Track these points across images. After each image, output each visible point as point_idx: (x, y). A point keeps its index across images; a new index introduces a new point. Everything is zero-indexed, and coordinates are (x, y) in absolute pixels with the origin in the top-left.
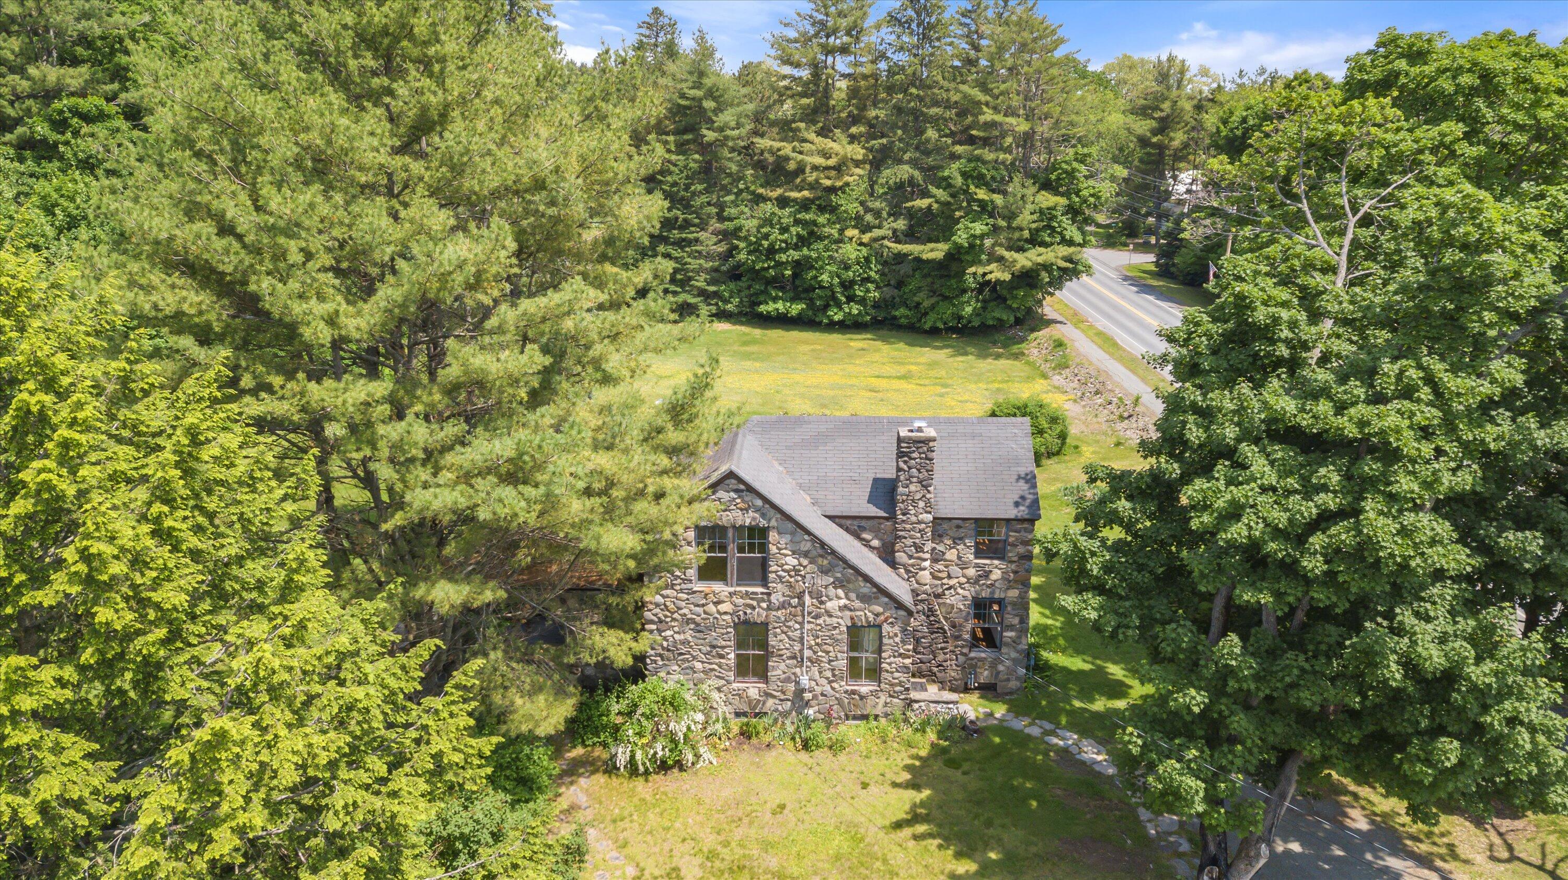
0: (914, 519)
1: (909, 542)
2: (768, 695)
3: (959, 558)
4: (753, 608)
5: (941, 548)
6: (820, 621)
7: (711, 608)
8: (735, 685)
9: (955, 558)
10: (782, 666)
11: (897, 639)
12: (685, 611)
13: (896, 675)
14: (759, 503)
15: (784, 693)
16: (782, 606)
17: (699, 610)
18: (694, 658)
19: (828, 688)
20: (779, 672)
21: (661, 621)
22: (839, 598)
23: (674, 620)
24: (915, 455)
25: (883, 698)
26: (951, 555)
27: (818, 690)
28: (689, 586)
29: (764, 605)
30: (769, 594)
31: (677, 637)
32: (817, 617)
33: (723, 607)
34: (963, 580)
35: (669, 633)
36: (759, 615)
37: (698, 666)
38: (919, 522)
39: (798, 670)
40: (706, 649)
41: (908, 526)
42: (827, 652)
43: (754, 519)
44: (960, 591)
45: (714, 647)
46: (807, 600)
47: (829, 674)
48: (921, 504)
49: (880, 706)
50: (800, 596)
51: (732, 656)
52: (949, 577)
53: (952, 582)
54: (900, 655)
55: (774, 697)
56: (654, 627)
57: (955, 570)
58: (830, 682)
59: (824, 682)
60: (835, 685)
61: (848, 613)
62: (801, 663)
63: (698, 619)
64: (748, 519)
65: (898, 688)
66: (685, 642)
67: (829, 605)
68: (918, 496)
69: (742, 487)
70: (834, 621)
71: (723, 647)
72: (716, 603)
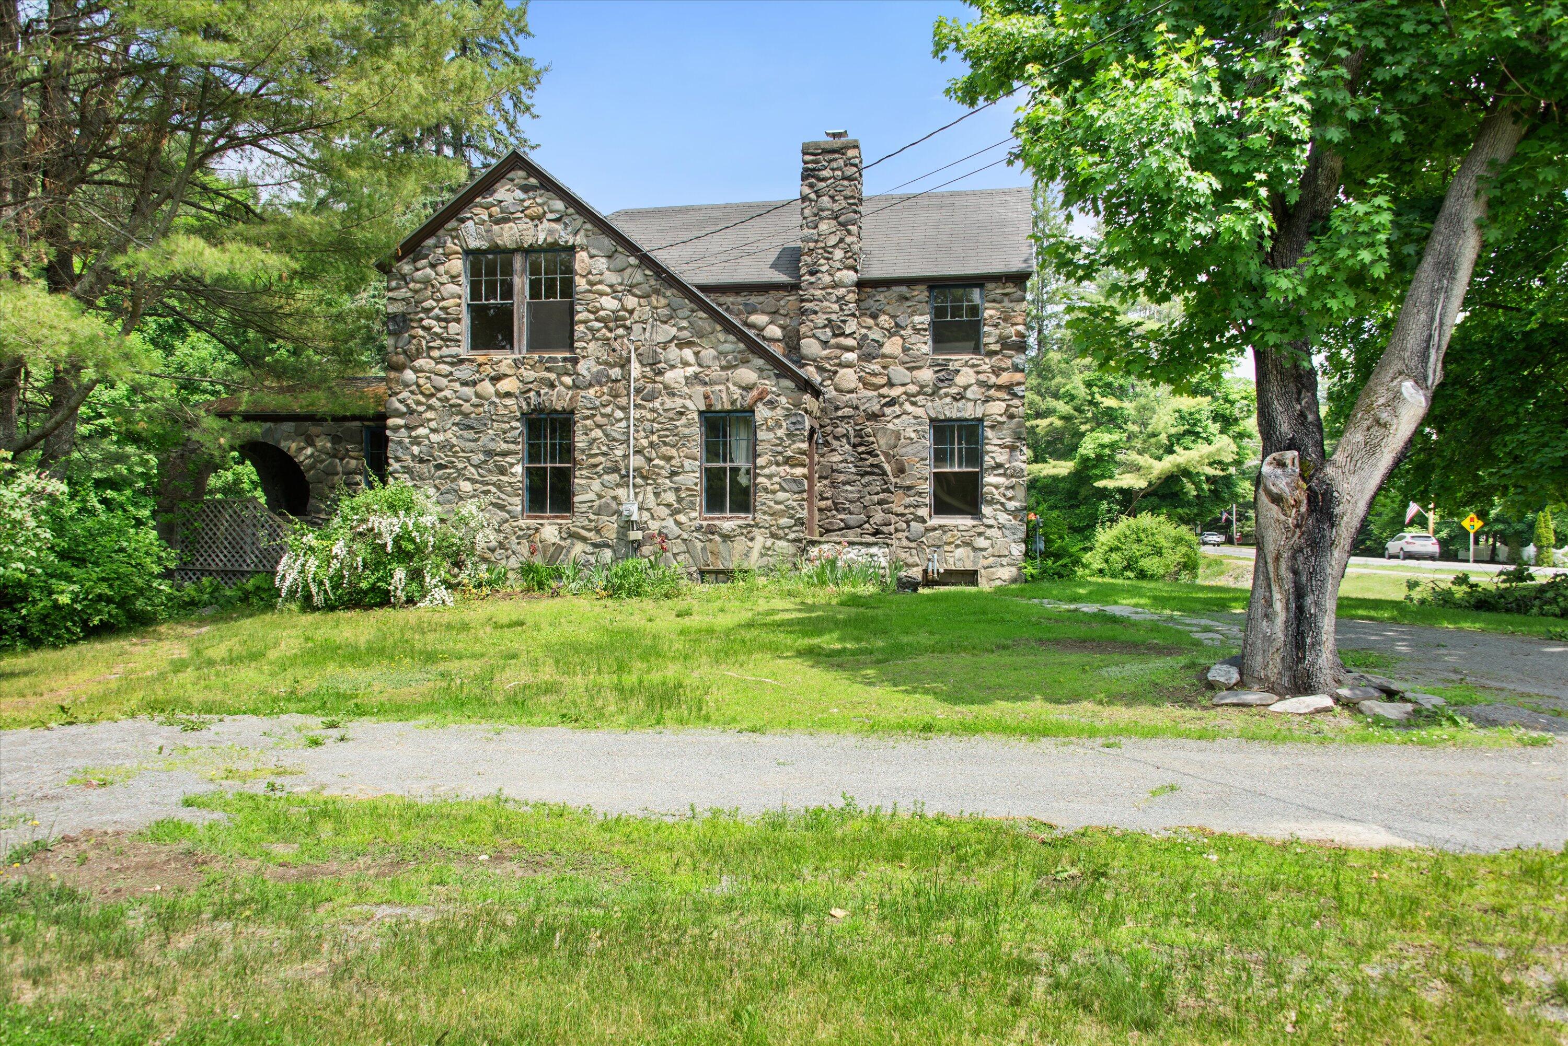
0: (827, 279)
1: (821, 320)
2: (573, 536)
3: (905, 350)
4: (552, 386)
5: (875, 334)
6: (656, 404)
7: (487, 387)
8: (522, 523)
9: (898, 351)
10: (596, 485)
11: (781, 433)
12: (447, 393)
13: (781, 496)
14: (559, 205)
15: (598, 531)
16: (597, 380)
17: (468, 391)
18: (460, 473)
19: (670, 522)
20: (591, 496)
21: (411, 412)
22: (686, 364)
23: (430, 408)
24: (825, 173)
25: (761, 540)
26: (892, 346)
27: (654, 526)
28: (454, 350)
29: (568, 380)
30: (575, 361)
31: (434, 438)
32: (651, 397)
33: (505, 385)
34: (913, 389)
35: (422, 431)
36: (558, 398)
37: (466, 486)
38: (835, 285)
39: (621, 492)
40: (477, 458)
41: (818, 293)
42: (668, 459)
43: (551, 232)
44: (908, 407)
45: (490, 453)
46: (636, 369)
47: (670, 497)
48: (838, 254)
49: (755, 554)
50: (624, 364)
51: (518, 469)
52: (890, 384)
53: (895, 392)
54: (788, 461)
55: (584, 539)
56: (400, 421)
57: (898, 372)
58: (675, 513)
59: (663, 511)
60: (682, 518)
61: (700, 389)
62: (624, 482)
63: (466, 407)
64: (541, 234)
65: (784, 521)
66: (446, 446)
67: (670, 376)
68: (833, 240)
69: (533, 181)
70: (679, 402)
71: (505, 454)
72: (495, 379)
